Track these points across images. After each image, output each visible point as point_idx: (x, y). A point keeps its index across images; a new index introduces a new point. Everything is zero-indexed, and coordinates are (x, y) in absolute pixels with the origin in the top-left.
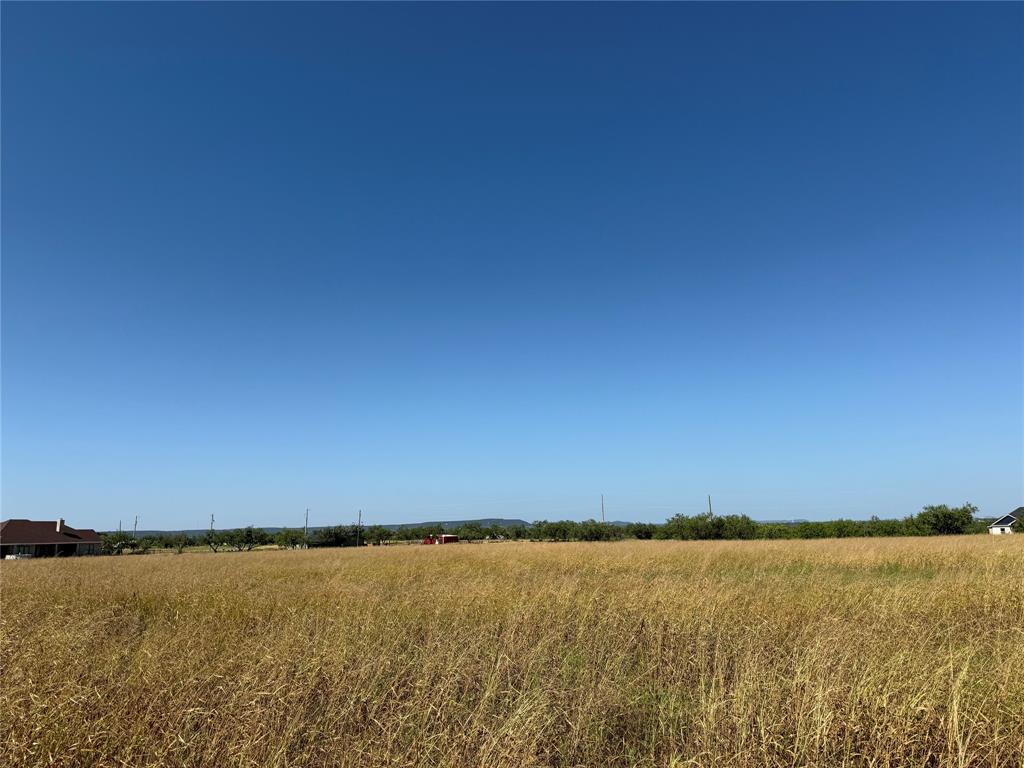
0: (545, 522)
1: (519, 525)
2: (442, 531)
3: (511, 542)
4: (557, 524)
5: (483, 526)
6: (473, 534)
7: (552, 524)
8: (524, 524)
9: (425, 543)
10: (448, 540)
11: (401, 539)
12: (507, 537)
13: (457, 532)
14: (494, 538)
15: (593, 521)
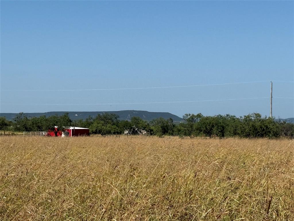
0: (199, 116)
1: (166, 119)
2: (70, 123)
3: (155, 138)
4: (213, 119)
5: (120, 119)
6: (108, 127)
7: (207, 118)
8: (172, 117)
9: (49, 135)
10: (76, 133)
11: (18, 130)
12: (151, 132)
13: (89, 124)
14: (134, 133)
15: (258, 115)
